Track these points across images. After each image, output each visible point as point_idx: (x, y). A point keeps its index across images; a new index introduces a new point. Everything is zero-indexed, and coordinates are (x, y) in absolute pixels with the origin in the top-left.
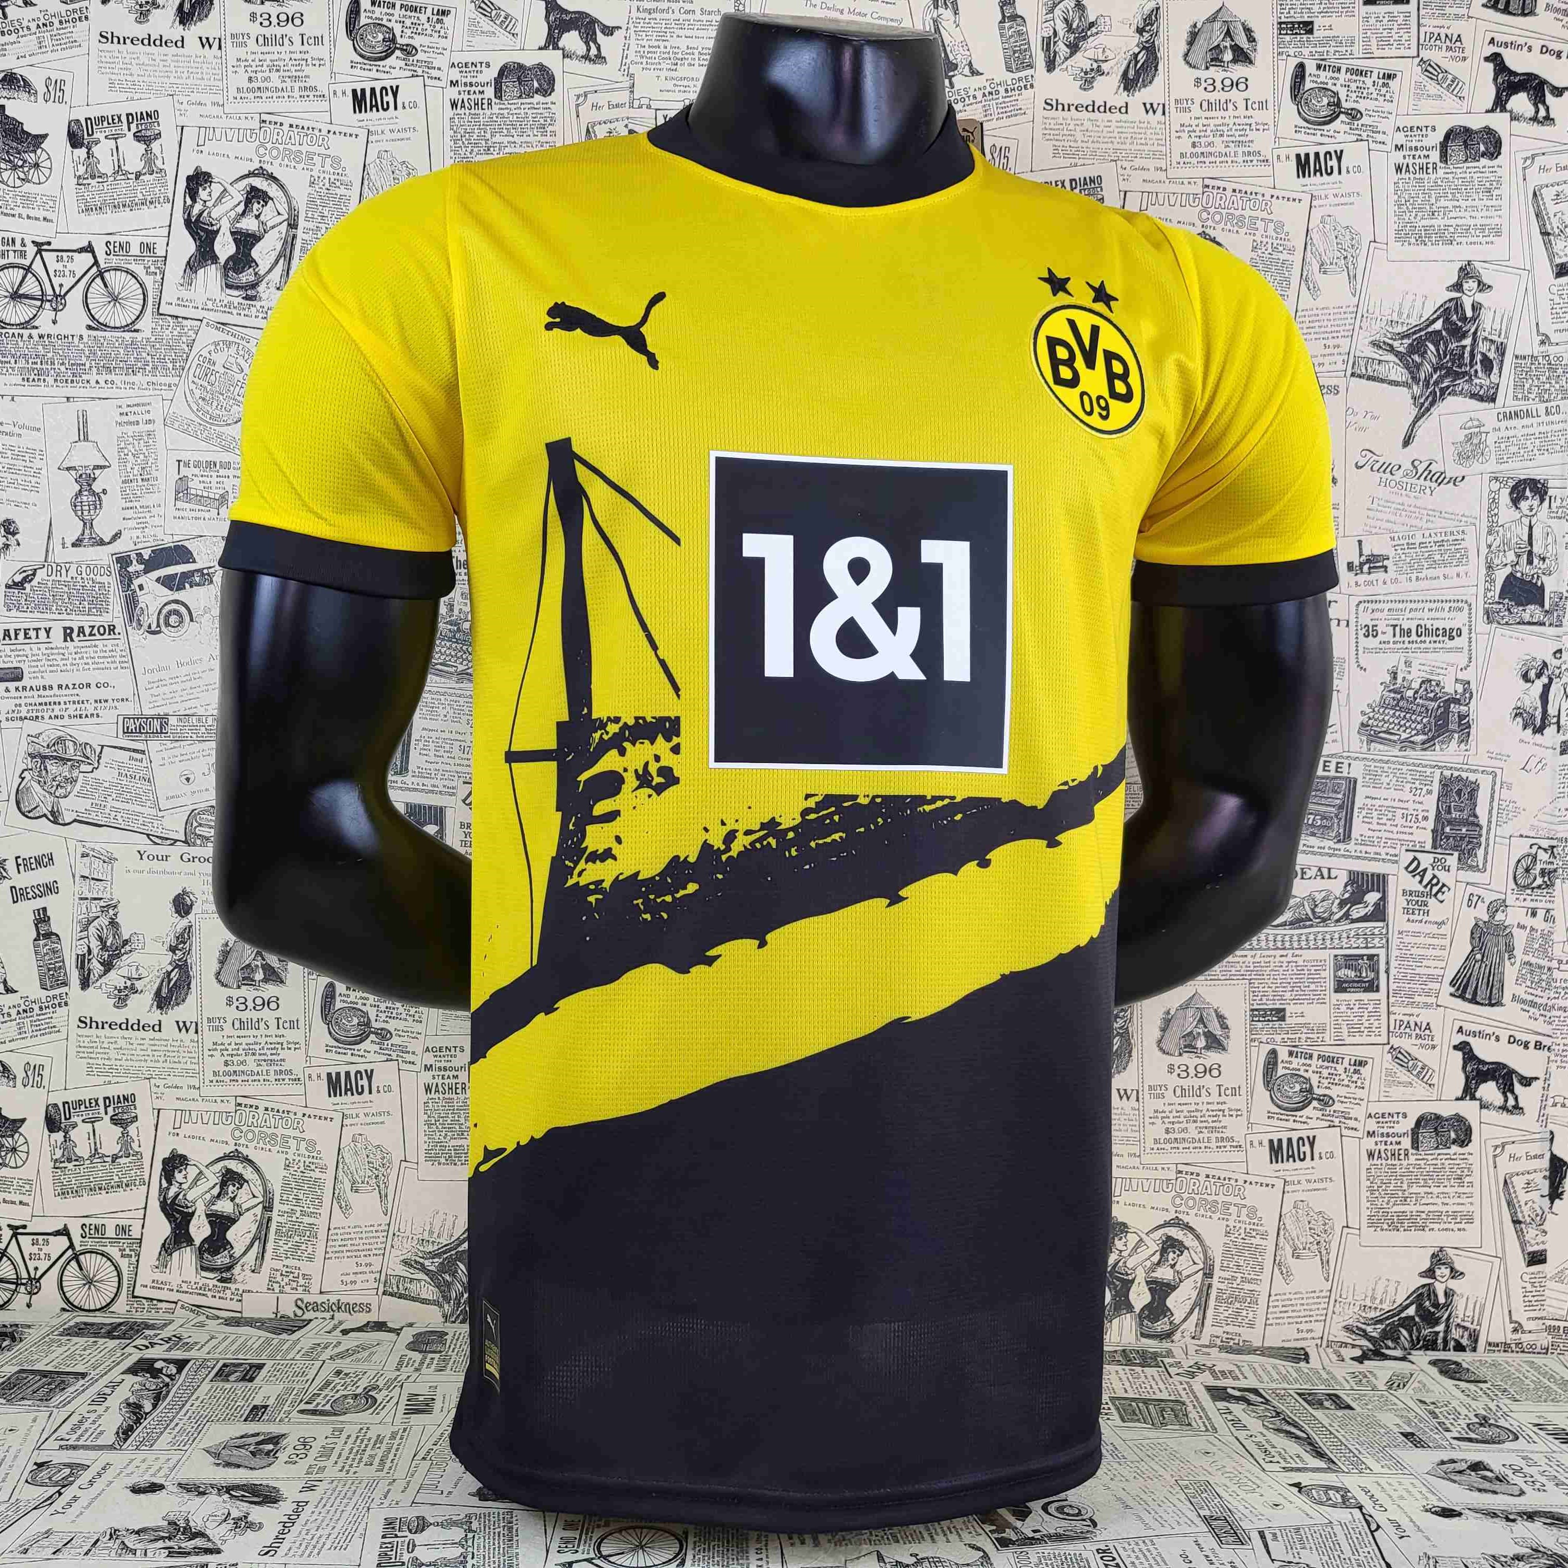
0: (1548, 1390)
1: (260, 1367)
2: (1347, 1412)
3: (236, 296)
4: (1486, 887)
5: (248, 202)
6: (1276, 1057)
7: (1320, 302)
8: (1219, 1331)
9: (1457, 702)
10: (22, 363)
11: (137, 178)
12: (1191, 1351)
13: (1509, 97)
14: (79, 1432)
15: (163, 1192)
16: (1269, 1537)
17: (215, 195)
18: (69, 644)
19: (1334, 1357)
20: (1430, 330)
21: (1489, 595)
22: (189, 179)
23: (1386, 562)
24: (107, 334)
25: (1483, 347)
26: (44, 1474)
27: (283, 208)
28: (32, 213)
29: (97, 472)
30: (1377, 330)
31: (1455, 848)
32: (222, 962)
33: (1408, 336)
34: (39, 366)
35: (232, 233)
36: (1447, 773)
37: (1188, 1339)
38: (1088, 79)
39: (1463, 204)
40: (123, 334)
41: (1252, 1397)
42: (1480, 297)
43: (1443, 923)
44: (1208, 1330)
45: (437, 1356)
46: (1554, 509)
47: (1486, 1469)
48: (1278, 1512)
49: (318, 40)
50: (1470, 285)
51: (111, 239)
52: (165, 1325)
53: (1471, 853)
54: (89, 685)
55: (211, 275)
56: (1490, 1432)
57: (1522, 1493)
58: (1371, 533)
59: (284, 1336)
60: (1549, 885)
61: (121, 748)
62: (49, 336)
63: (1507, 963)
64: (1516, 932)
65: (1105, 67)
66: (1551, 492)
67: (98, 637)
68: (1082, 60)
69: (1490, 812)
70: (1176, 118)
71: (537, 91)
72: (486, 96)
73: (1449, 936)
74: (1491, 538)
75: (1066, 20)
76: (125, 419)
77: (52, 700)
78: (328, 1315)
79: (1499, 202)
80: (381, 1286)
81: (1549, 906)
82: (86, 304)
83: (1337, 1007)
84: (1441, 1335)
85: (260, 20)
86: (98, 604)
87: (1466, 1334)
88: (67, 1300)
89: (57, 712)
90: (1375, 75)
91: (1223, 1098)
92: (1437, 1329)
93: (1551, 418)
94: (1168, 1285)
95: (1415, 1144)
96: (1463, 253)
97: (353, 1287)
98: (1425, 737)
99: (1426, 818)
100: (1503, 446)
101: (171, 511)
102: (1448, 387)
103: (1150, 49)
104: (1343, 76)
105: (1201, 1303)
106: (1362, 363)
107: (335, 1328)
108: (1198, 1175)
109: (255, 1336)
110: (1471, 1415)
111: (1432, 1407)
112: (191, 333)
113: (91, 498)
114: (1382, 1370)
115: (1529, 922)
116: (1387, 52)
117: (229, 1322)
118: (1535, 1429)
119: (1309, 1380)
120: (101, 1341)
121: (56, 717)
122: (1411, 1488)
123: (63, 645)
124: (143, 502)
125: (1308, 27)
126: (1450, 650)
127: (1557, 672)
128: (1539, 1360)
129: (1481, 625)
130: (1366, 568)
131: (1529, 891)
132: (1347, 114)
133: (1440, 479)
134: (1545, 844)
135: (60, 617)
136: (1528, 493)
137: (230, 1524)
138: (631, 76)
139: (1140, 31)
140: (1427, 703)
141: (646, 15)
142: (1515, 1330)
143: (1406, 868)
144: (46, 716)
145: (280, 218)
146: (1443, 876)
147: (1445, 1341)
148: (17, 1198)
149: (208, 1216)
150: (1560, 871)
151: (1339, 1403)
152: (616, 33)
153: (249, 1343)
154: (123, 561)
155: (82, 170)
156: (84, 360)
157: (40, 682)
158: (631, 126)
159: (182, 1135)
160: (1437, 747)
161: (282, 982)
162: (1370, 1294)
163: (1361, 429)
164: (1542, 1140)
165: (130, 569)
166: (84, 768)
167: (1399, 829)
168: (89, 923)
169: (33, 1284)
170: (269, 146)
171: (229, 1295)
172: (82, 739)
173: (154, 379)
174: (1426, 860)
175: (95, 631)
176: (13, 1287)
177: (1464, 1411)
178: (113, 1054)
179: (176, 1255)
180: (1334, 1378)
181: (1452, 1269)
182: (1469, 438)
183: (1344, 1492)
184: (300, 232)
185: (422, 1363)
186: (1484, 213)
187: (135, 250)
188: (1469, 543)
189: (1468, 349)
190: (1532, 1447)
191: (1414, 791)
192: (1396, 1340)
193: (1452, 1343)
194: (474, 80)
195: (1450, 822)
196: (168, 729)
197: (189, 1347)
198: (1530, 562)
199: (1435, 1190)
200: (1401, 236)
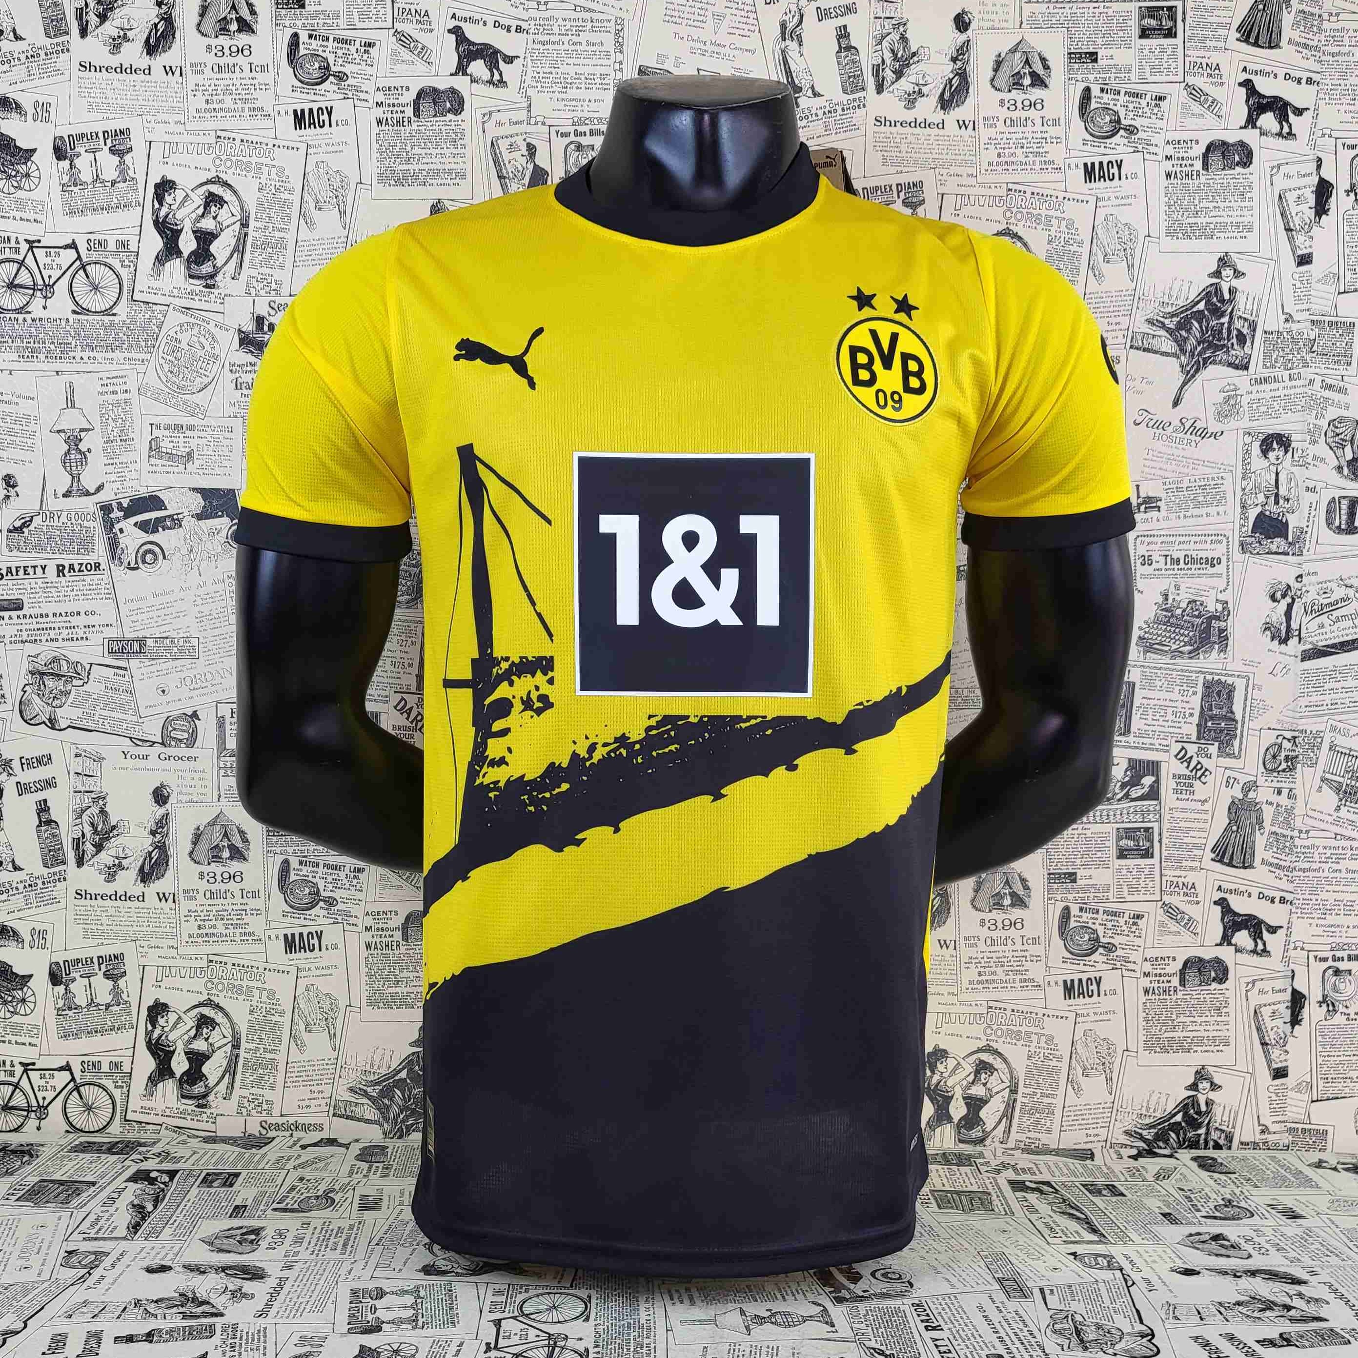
0: (1284, 1179)
1: (237, 1175)
2: (1119, 1198)
3: (197, 285)
4: (1241, 771)
5: (207, 205)
6: (1069, 913)
7: (1105, 287)
8: (1022, 1137)
9: (1218, 618)
10: (18, 343)
11: (113, 185)
12: (999, 1152)
13: (1258, 115)
14: (97, 1228)
15: (148, 1034)
16: (1047, 1292)
17: (179, 199)
18: (62, 579)
19: (1114, 1156)
20: (1195, 309)
21: (1243, 530)
22: (157, 186)
23: (1159, 503)
24: (90, 318)
25: (1238, 324)
26: (74, 1259)
27: (236, 210)
28: (25, 216)
29: (83, 434)
30: (1151, 310)
31: (1215, 739)
32: (195, 843)
33: (1176, 315)
34: (32, 345)
35: (194, 232)
36: (1209, 677)
37: (997, 1144)
38: (911, 100)
39: (1221, 205)
40: (103, 318)
41: (1045, 1188)
42: (1235, 283)
43: (1206, 801)
44: (1014, 1135)
45: (381, 1165)
46: (1296, 458)
47: (1224, 1239)
48: (1057, 1274)
49: (264, 68)
50: (1227, 272)
51: (92, 237)
52: (154, 1143)
53: (1229, 743)
54: (79, 613)
55: (176, 268)
56: (1231, 1211)
57: (1250, 1256)
58: (1146, 479)
59: (254, 1150)
60: (1292, 769)
61: (107, 666)
62: (41, 320)
63: (1258, 832)
64: (1265, 807)
65: (925, 90)
66: (1293, 444)
67: (86, 572)
68: (905, 84)
69: (1244, 709)
70: (985, 133)
71: (449, 111)
72: (406, 115)
73: (1210, 812)
74: (1245, 483)
75: (893, 51)
76: (105, 389)
77: (48, 626)
78: (287, 1134)
79: (1252, 204)
80: (332, 1109)
81: (1292, 786)
82: (72, 293)
83: (1119, 870)
84: (1203, 1137)
85: (214, 51)
86: (86, 546)
87: (1223, 1136)
88: (71, 1124)
89: (52, 636)
90: (1148, 97)
91: (1026, 947)
92: (1199, 1132)
93: (1294, 383)
94: (981, 1100)
95: (1183, 983)
96: (1220, 246)
97: (308, 1110)
98: (1191, 648)
99: (1192, 715)
100: (1254, 406)
101: (145, 466)
102: (1209, 357)
103: (963, 76)
104: (1122, 98)
105: (1008, 1114)
106: (1139, 337)
107: (295, 1144)
108: (1005, 1009)
109: (231, 1152)
110: (1219, 1199)
111: (1188, 1193)
112: (160, 316)
113: (79, 456)
114: (1151, 1165)
115: (1275, 799)
116: (1158, 78)
117: (206, 1140)
118: (1269, 1209)
119: (1092, 1174)
120: (104, 1156)
121: (52, 640)
122: (1163, 1255)
123: (57, 579)
124: (122, 459)
125: (1093, 57)
126: (1212, 576)
127: (1299, 593)
128: (1279, 1155)
129: (1237, 555)
130: (1142, 508)
131: (1275, 774)
132: (1125, 129)
133: (1203, 434)
134: (1288, 735)
135: (54, 556)
136: (1275, 445)
137: (228, 1295)
138: (529, 98)
139: (954, 60)
140: (1192, 619)
141: (541, 46)
142: (1263, 1132)
143: (1176, 756)
144: (44, 639)
145: (235, 219)
146: (1205, 762)
147: (1206, 1142)
148: (27, 1040)
149: (186, 1053)
150: (1301, 757)
151: (1114, 1190)
152: (516, 61)
153: (226, 1156)
154: (106, 509)
155: (66, 178)
156: (70, 339)
157: (38, 611)
158: (528, 140)
159: (163, 987)
160: (1201, 656)
161: (245, 859)
162: (1145, 1105)
163: (1138, 392)
164: (1285, 977)
165: (112, 516)
166: (76, 682)
167: (1170, 724)
168: (83, 811)
169: (42, 1110)
170: (224, 157)
171: (205, 1119)
172: (74, 658)
173: (130, 355)
174: (1192, 749)
175: (83, 568)
176: (25, 1113)
177: (1213, 1196)
178: (104, 920)
179: (160, 1085)
180: (1113, 1172)
181: (1212, 1083)
182: (1227, 400)
183: (1110, 1258)
184: (250, 230)
185: (369, 1170)
186: (1239, 213)
187: (112, 246)
188: (1227, 486)
189: (1226, 325)
190: (1265, 1222)
191: (1182, 693)
192: (1166, 1141)
193: (1211, 1143)
194: (396, 102)
195: (1211, 718)
196: (147, 649)
197: (177, 1160)
198: (1277, 503)
199: (1198, 1019)
200: (1171, 233)
